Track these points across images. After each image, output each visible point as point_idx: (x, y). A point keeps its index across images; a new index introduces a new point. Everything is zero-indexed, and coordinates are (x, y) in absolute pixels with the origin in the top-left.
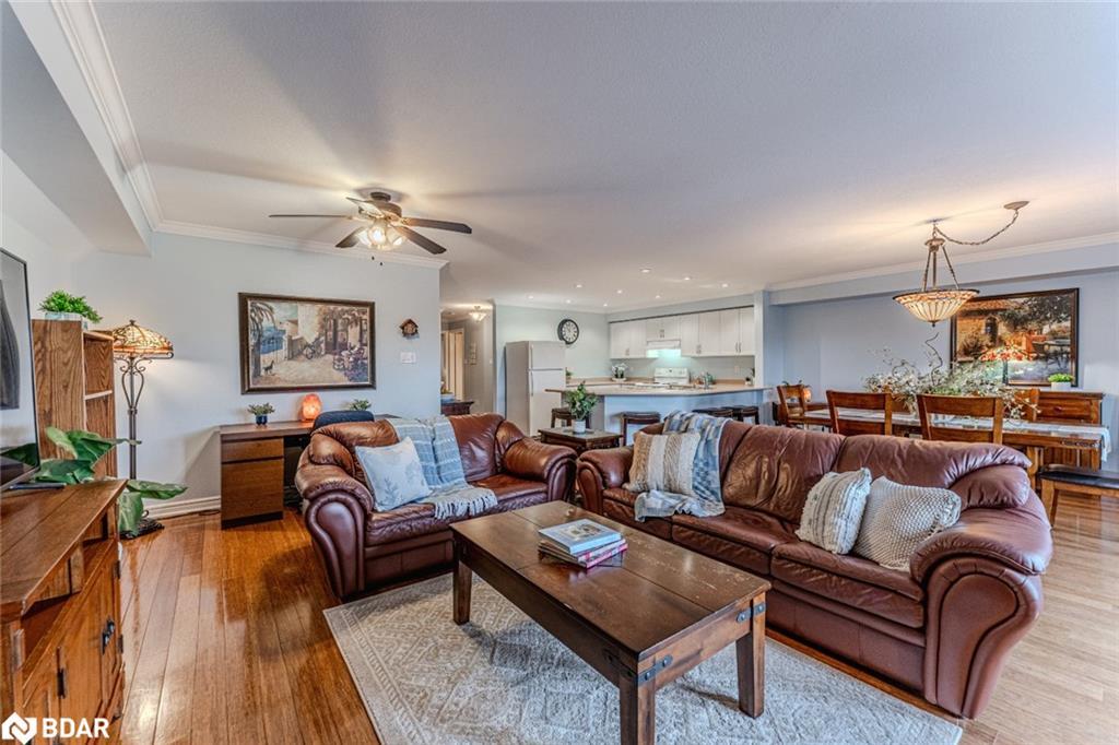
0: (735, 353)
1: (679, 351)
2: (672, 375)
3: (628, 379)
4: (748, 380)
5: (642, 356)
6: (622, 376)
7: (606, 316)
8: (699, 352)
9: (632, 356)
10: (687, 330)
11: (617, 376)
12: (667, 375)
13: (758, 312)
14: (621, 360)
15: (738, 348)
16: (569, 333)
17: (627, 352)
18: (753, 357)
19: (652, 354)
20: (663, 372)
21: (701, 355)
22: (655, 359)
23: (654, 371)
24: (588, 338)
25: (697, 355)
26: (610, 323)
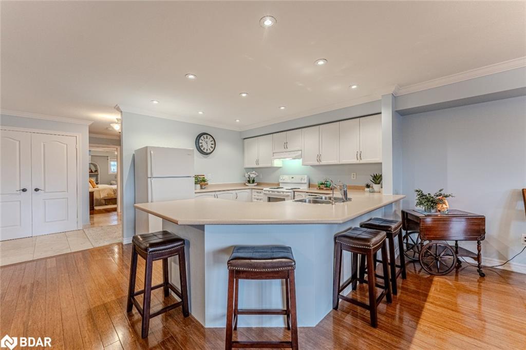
0: (355, 161)
1: (301, 161)
2: (294, 181)
3: (259, 184)
4: (368, 186)
5: (269, 165)
6: (253, 181)
7: (240, 133)
8: (319, 160)
9: (261, 165)
10: (308, 142)
11: (249, 182)
12: (289, 181)
13: (387, 117)
14: (253, 169)
15: (359, 156)
16: (206, 144)
17: (257, 162)
18: (381, 163)
19: (277, 163)
20: (286, 178)
21: (321, 163)
22: (281, 167)
23: (279, 178)
24: (224, 150)
25: (317, 163)
26: (244, 139)
